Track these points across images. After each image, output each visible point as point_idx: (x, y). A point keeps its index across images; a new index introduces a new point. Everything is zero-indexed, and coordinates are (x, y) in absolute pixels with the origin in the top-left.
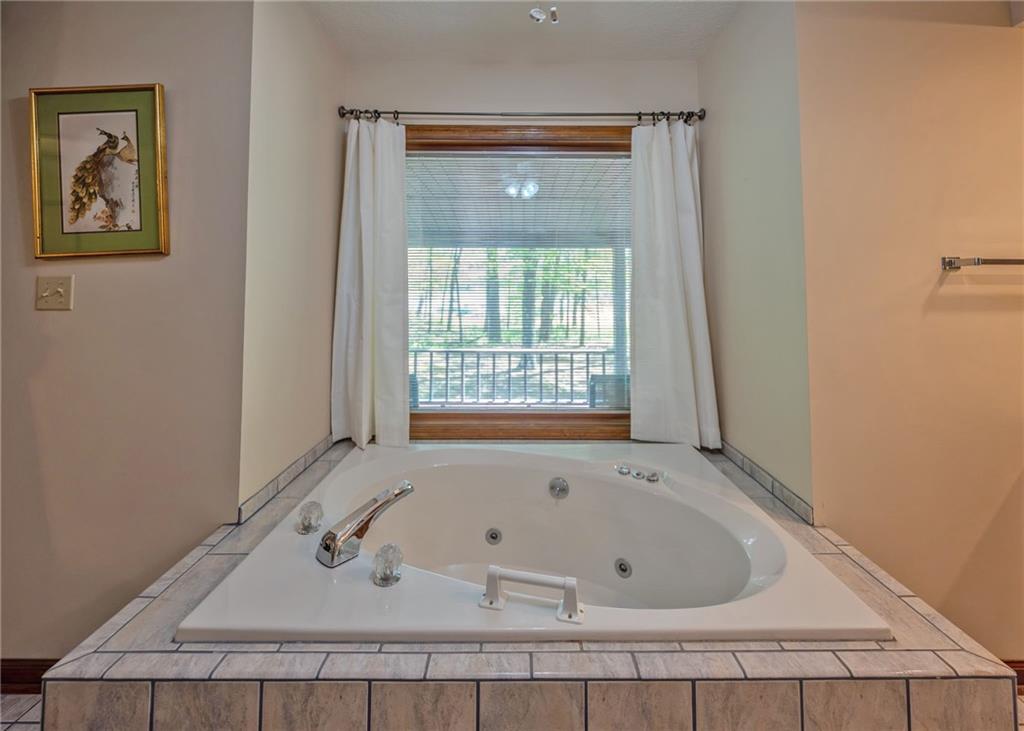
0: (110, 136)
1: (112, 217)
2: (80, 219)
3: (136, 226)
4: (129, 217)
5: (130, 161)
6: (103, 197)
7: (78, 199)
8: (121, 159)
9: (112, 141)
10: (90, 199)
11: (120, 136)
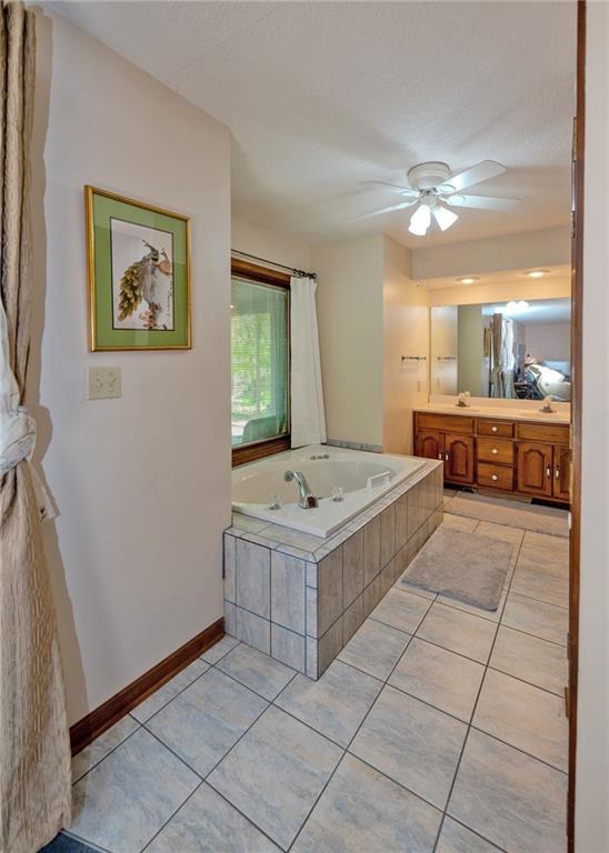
0: (153, 250)
1: (152, 318)
2: (128, 317)
3: (170, 327)
4: (165, 319)
5: (167, 274)
6: (146, 300)
7: (126, 298)
8: (161, 270)
9: (155, 255)
10: (136, 299)
11: (160, 252)
